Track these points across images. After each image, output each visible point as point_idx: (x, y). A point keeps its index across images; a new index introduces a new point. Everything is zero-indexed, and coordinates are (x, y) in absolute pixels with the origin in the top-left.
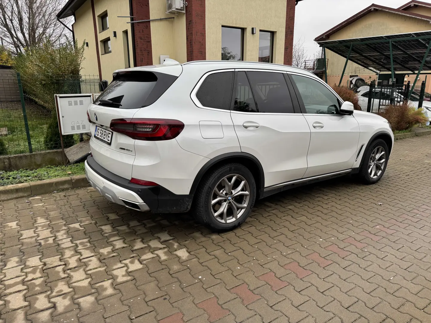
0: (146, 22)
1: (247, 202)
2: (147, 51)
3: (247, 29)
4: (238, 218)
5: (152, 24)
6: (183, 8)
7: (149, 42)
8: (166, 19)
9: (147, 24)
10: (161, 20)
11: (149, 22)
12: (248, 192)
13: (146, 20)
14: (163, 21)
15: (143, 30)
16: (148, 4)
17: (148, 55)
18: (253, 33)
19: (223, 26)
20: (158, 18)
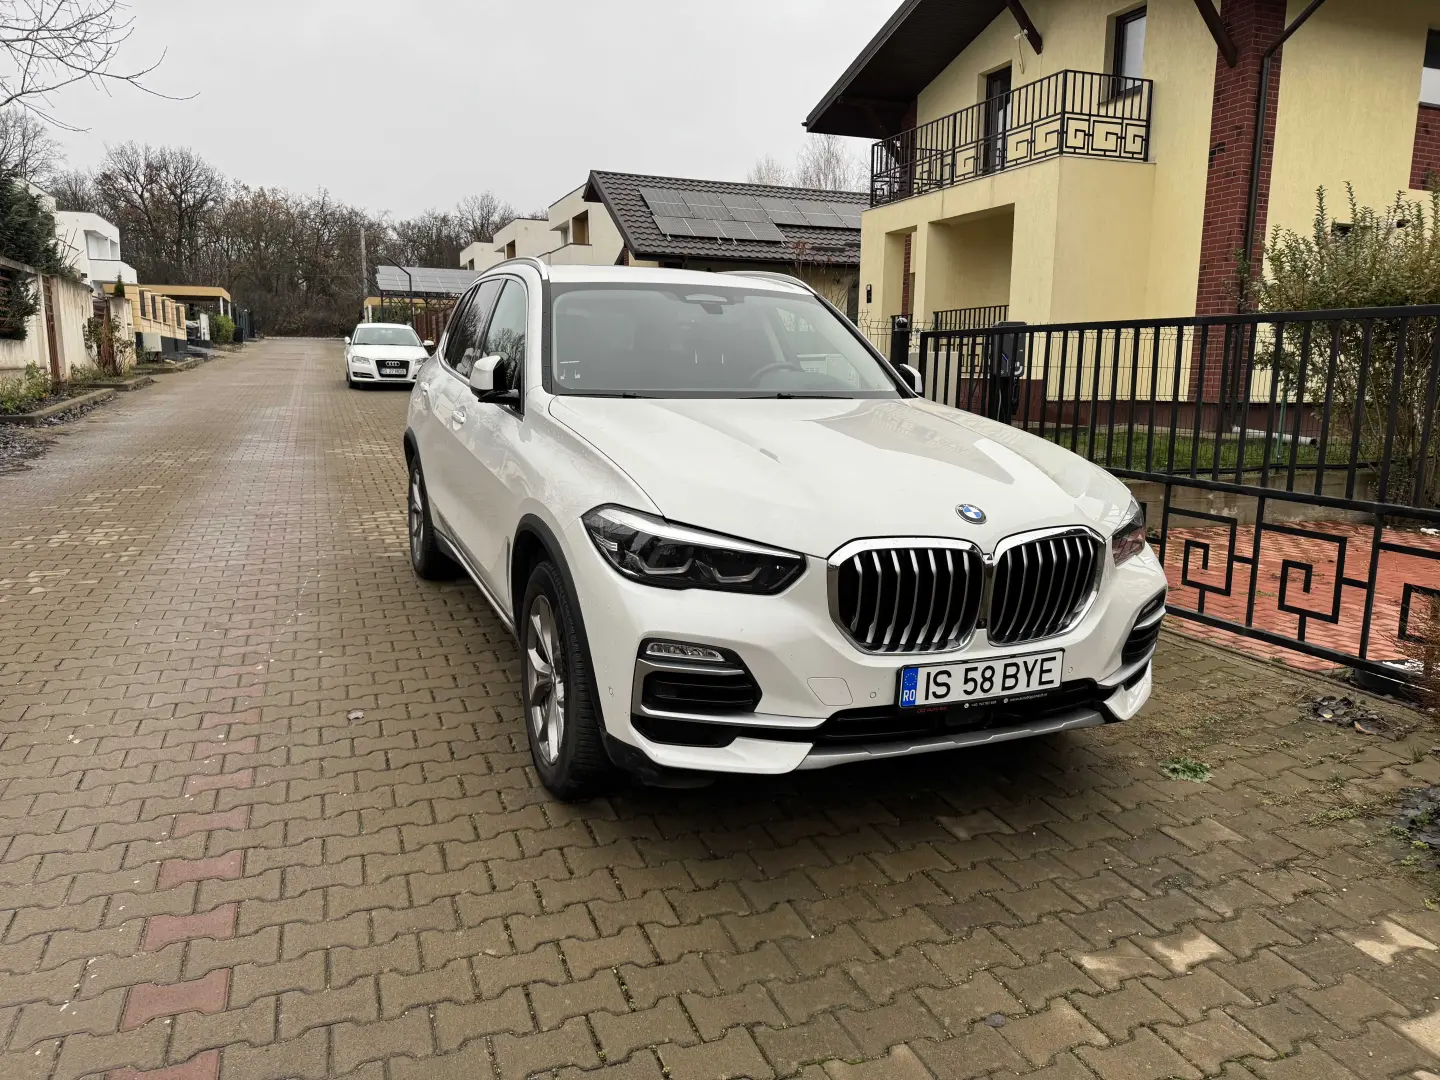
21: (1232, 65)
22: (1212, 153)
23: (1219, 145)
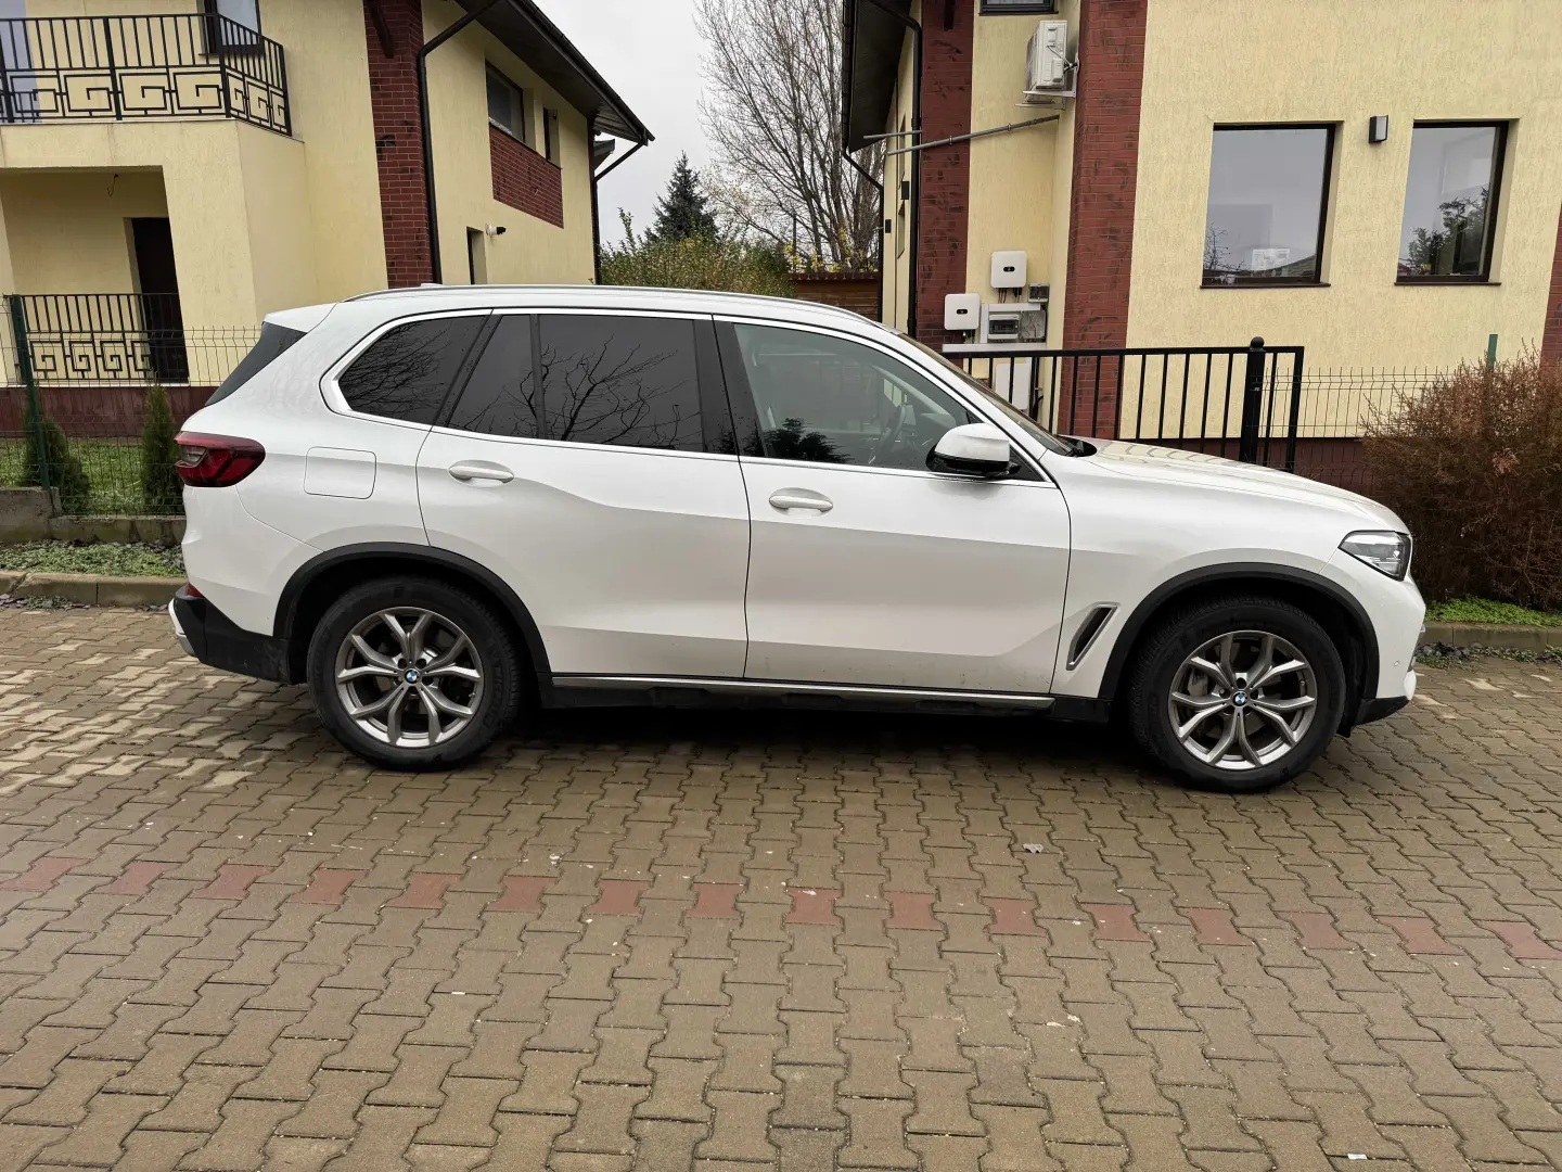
0: (954, 143)
1: (475, 703)
2: (950, 240)
3: (1345, 125)
4: (437, 741)
5: (975, 149)
6: (1062, 83)
7: (962, 209)
8: (1029, 123)
9: (958, 153)
10: (1009, 130)
11: (967, 142)
12: (479, 672)
13: (955, 139)
14: (1018, 131)
15: (941, 173)
16: (969, 82)
17: (952, 253)
18: (1373, 140)
19: (1218, 127)
20: (1003, 125)
21: (389, 56)
22: (378, 144)
23: (386, 137)
